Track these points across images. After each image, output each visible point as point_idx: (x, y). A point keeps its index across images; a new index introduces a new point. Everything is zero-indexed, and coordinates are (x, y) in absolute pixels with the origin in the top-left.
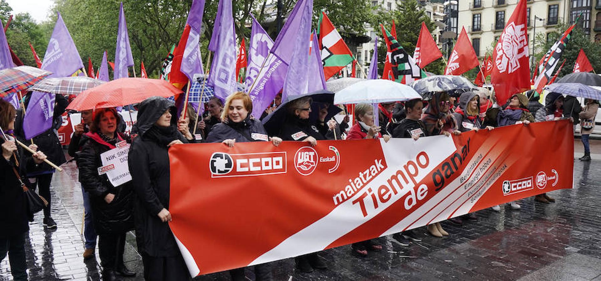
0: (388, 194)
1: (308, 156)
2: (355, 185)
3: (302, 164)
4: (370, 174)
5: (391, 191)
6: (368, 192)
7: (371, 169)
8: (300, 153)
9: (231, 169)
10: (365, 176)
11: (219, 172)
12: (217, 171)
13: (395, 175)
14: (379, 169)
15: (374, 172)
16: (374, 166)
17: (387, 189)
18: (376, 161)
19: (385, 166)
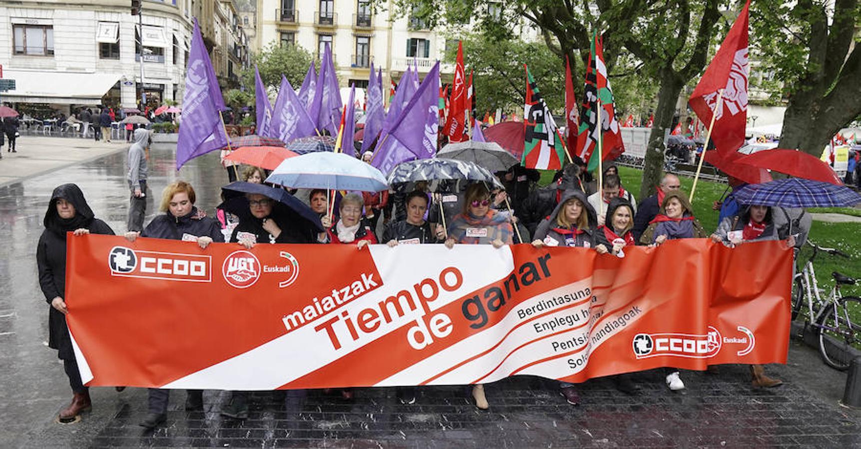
0: (376, 320)
1: (245, 264)
2: (322, 306)
3: (235, 272)
4: (351, 293)
5: (381, 317)
6: (340, 316)
7: (353, 286)
8: (232, 259)
9: (133, 268)
10: (341, 296)
11: (120, 269)
12: (117, 268)
13: (396, 296)
14: (368, 287)
15: (358, 290)
16: (359, 283)
17: (375, 315)
18: (363, 276)
19: (380, 283)
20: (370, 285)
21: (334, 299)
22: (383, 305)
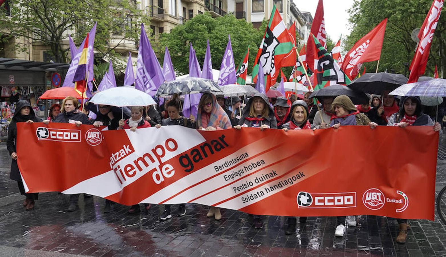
0: (134, 170)
4: (119, 156)
5: (136, 169)
6: (118, 168)
7: (120, 152)
10: (116, 157)
13: (142, 157)
14: (127, 153)
15: (123, 154)
16: (122, 150)
17: (133, 168)
18: (124, 146)
19: (133, 151)
20: (128, 151)
21: (113, 158)
22: (136, 162)
